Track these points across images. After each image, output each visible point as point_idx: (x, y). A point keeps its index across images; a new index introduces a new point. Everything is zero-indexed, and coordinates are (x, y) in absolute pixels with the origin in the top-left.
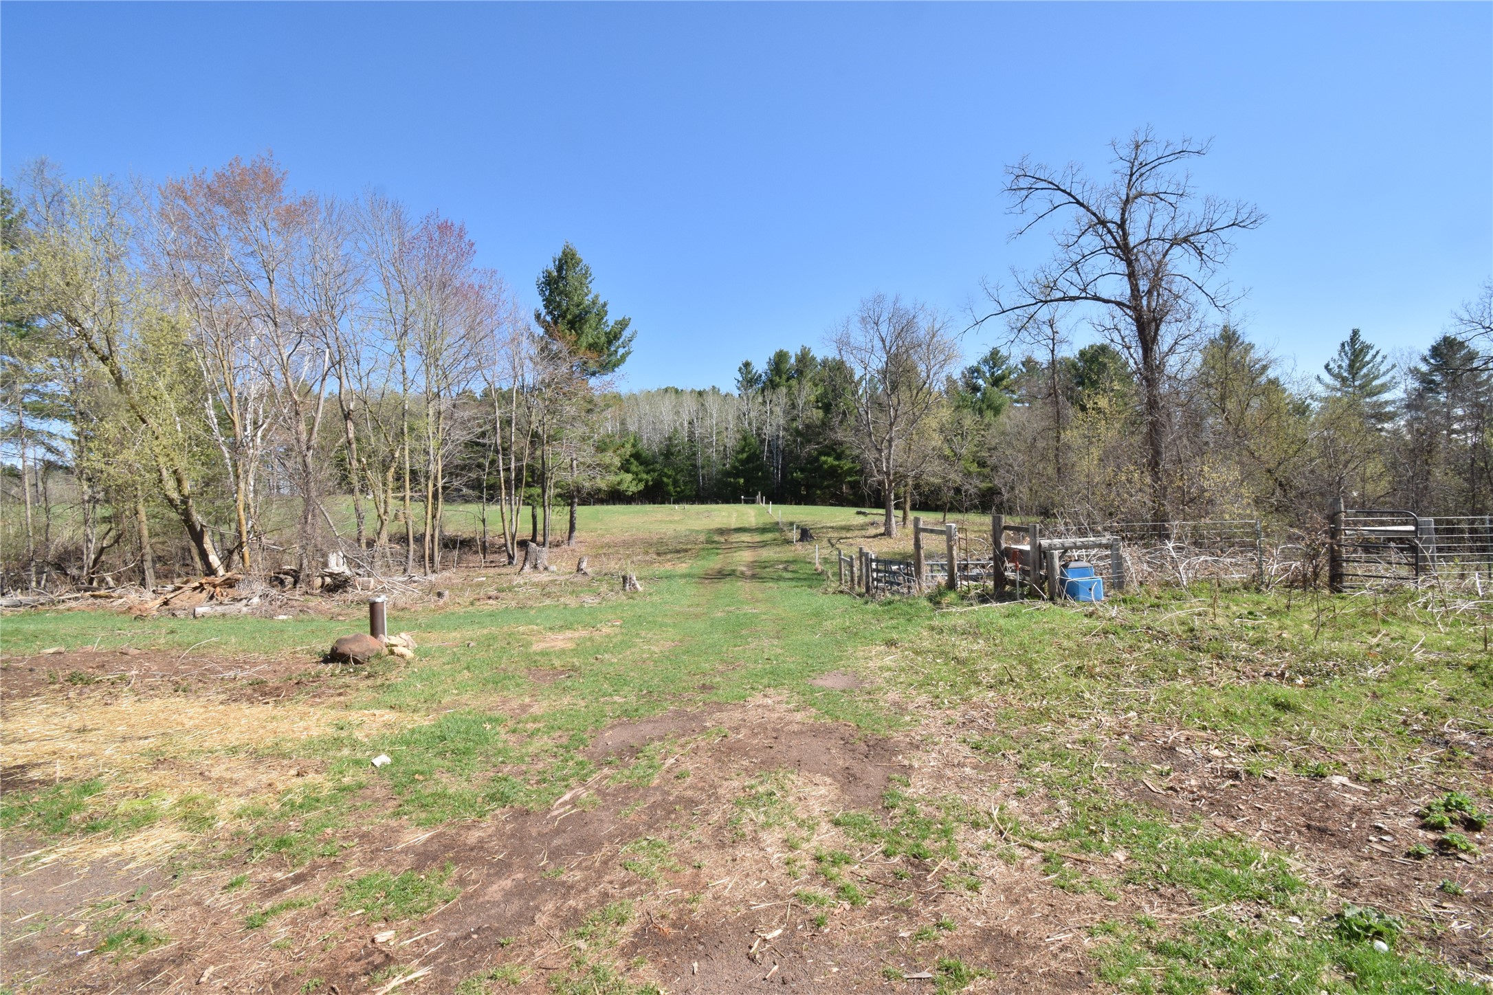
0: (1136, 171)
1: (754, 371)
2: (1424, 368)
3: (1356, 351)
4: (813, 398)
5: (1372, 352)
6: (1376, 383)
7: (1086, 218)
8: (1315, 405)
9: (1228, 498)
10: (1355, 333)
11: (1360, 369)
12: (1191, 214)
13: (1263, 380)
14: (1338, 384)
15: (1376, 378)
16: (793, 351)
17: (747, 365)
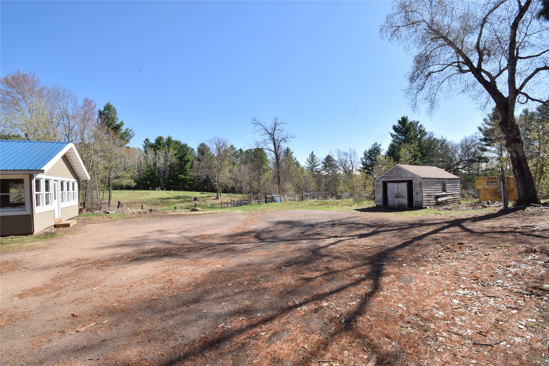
0: (276, 125)
1: (150, 142)
2: (325, 161)
3: (312, 156)
4: (173, 154)
5: (315, 157)
6: (316, 164)
7: (266, 132)
8: (305, 168)
9: (290, 190)
10: (312, 152)
11: (313, 160)
12: (284, 134)
13: (295, 161)
14: (309, 164)
15: (316, 163)
16: (165, 137)
17: (147, 140)
